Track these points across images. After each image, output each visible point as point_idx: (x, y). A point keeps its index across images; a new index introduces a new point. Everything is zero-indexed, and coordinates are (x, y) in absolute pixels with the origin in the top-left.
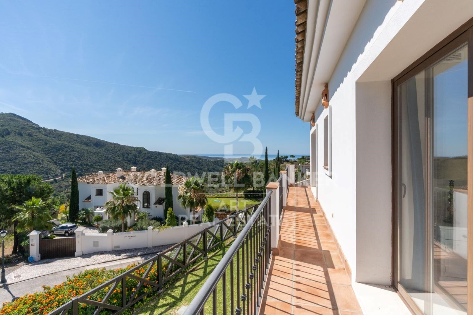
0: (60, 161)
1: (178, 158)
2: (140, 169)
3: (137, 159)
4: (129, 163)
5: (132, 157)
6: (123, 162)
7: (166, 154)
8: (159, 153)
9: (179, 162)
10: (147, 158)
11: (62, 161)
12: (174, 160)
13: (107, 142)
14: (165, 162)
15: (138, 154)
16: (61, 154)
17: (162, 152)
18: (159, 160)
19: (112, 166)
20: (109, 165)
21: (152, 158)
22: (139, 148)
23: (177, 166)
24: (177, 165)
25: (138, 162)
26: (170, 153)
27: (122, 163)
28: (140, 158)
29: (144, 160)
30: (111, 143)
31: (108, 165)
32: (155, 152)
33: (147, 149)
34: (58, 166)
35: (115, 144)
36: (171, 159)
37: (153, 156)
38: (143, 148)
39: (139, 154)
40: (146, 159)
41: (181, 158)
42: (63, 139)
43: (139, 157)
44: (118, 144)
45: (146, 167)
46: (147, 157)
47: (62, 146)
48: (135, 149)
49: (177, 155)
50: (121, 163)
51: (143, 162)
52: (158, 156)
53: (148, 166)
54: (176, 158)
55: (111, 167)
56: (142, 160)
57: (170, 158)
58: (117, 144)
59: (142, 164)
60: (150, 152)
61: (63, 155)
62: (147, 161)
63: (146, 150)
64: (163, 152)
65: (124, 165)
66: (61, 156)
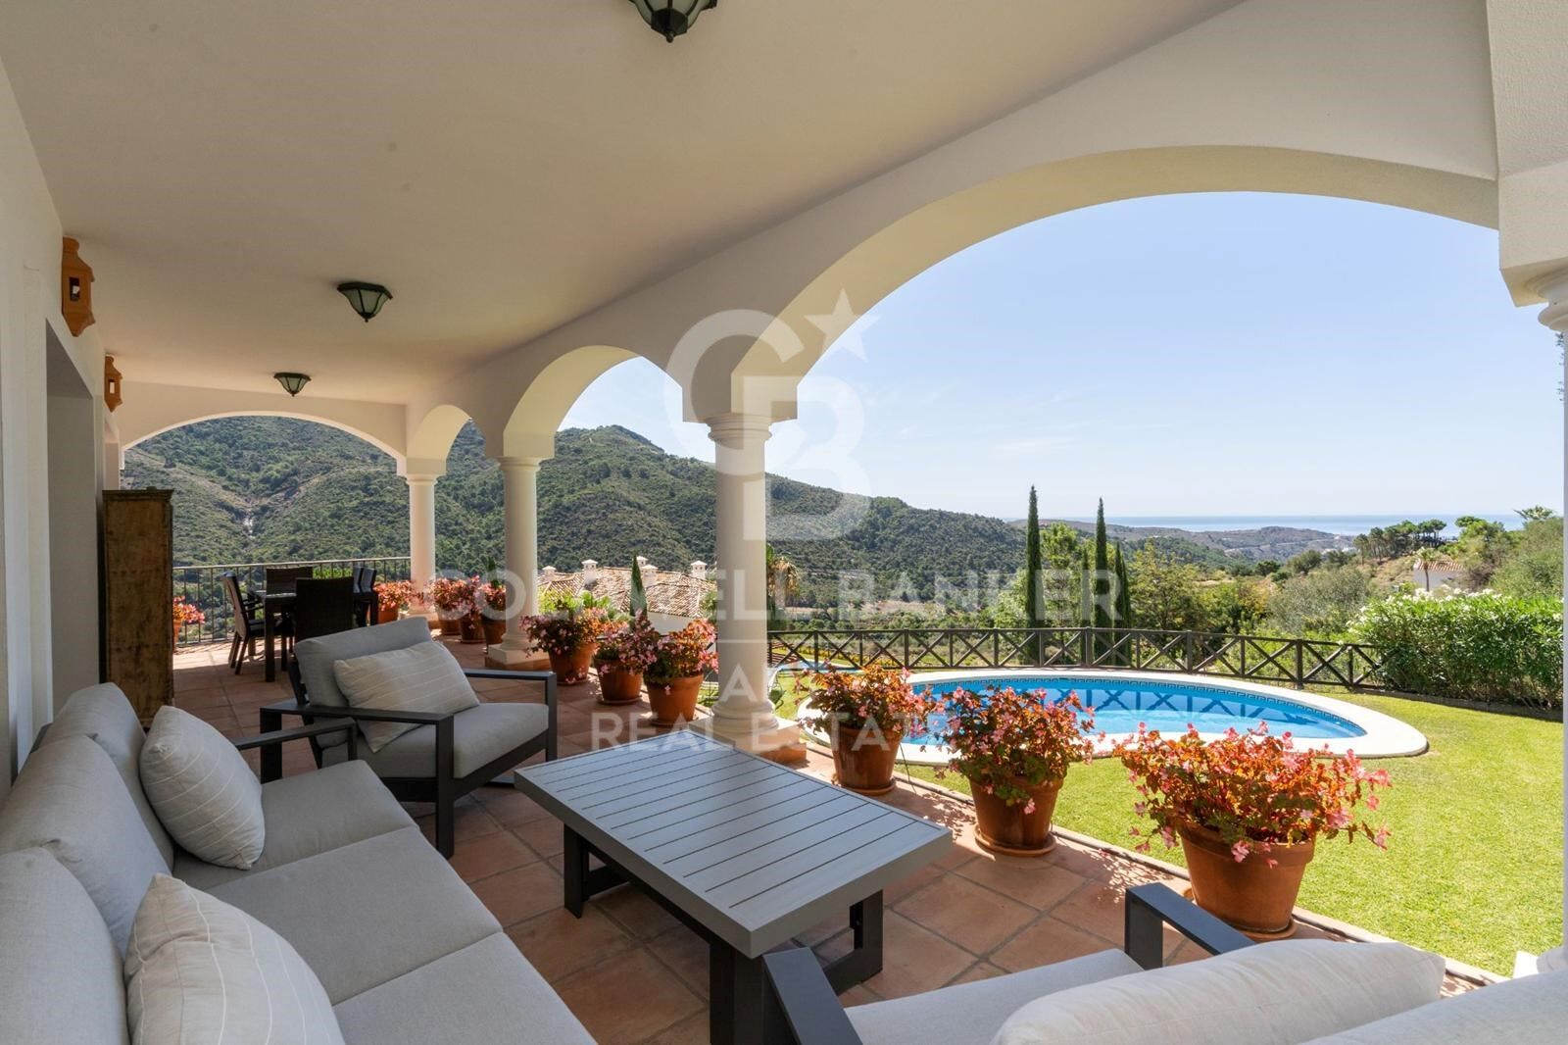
0: (698, 538)
1: (1004, 531)
2: (887, 563)
3: (878, 535)
4: (857, 544)
5: (866, 529)
6: (841, 543)
7: (964, 516)
8: (943, 516)
9: (1004, 546)
10: (907, 531)
11: (700, 538)
12: (989, 539)
13: (803, 485)
14: (959, 544)
15: (881, 520)
16: (701, 520)
17: (952, 513)
18: (943, 539)
19: (812, 553)
20: (806, 551)
21: (922, 529)
22: (885, 499)
23: (999, 558)
24: (1000, 553)
25: (882, 542)
26: (977, 516)
27: (838, 545)
28: (888, 530)
29: (897, 536)
30: (812, 489)
31: (803, 550)
32: (931, 510)
33: (909, 504)
34: (693, 551)
35: (824, 490)
36: (981, 535)
37: (924, 525)
38: (897, 499)
39: (884, 518)
40: (902, 533)
41: (1012, 529)
42: (706, 483)
43: (884, 528)
44: (830, 491)
45: (905, 560)
46: (906, 527)
47: (702, 499)
48: (875, 505)
49: (1000, 522)
50: (835, 545)
51: (895, 542)
52: (938, 526)
53: (909, 557)
54: (995, 532)
55: (811, 557)
56: (892, 536)
57: (975, 530)
58: (829, 489)
59: (892, 549)
60: (914, 511)
61: (705, 524)
62: (907, 539)
63: (904, 505)
64: (955, 512)
65: (844, 552)
66: (699, 527)
